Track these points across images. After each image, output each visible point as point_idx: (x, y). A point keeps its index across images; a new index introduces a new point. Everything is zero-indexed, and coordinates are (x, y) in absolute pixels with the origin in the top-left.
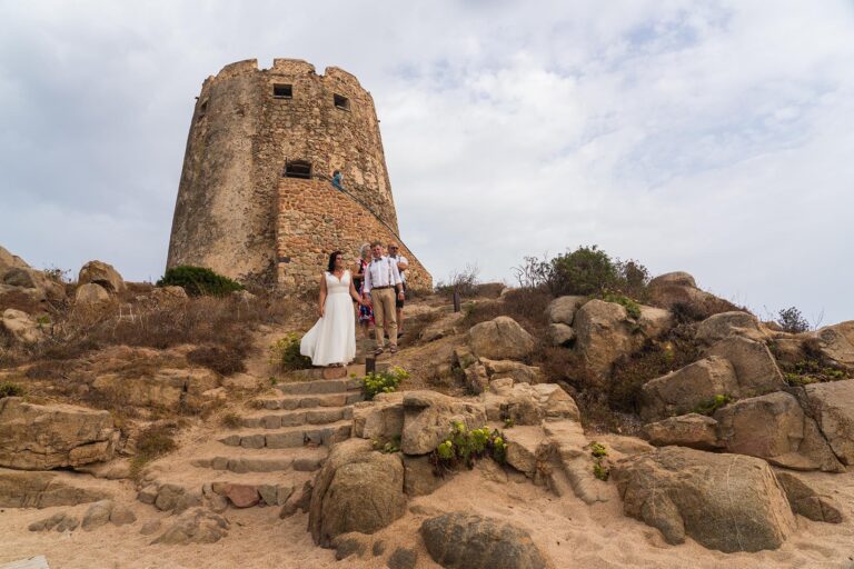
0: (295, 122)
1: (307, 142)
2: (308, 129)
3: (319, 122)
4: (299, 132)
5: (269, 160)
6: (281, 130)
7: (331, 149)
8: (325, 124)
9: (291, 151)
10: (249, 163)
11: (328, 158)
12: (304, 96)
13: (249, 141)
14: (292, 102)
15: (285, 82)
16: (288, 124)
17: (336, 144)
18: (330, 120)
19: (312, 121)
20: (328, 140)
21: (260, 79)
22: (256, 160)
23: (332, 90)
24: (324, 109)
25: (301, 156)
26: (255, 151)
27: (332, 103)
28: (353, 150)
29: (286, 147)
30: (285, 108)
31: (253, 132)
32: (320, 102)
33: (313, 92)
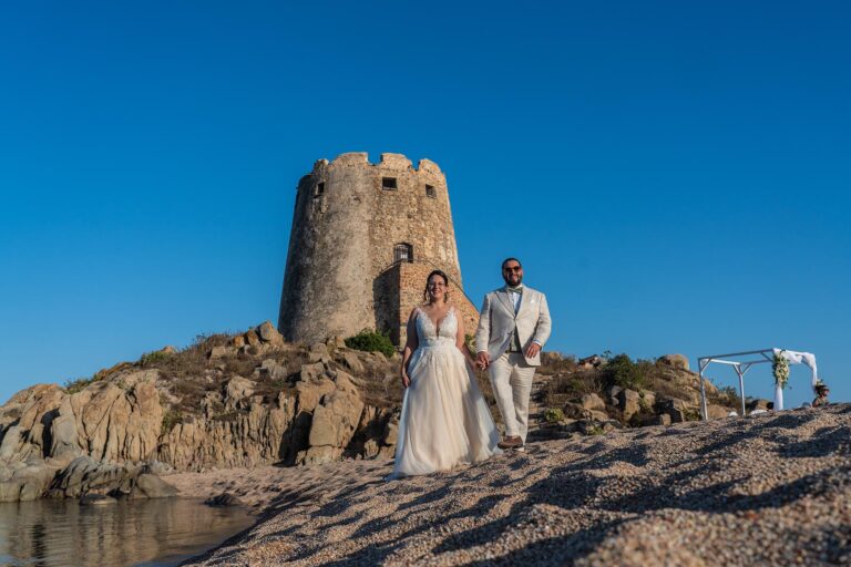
0: (400, 210)
1: (409, 228)
2: (409, 217)
3: (416, 210)
5: (382, 242)
6: (389, 217)
7: (426, 234)
8: (420, 211)
9: (398, 234)
10: (367, 242)
11: (423, 240)
12: (405, 188)
13: (366, 225)
14: (398, 194)
15: (391, 176)
16: (395, 212)
17: (428, 228)
18: (424, 208)
19: (411, 210)
20: (423, 225)
21: (372, 172)
22: (372, 241)
23: (424, 181)
24: (420, 198)
25: (405, 239)
26: (371, 233)
27: (425, 193)
28: (440, 232)
29: (394, 231)
30: (392, 198)
31: (369, 217)
32: (416, 193)
33: (412, 184)
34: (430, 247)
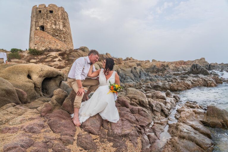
0: (41, 18)
1: (43, 22)
2: (44, 19)
3: (46, 17)
4: (42, 20)
6: (39, 20)
7: (48, 22)
8: (47, 17)
9: (41, 24)
10: (35, 27)
11: (47, 24)
12: (43, 12)
13: (35, 22)
14: (41, 14)
15: (40, 10)
16: (40, 18)
17: (49, 21)
18: (48, 16)
19: (45, 17)
20: (47, 20)
21: (36, 10)
23: (49, 10)
24: (47, 14)
26: (35, 24)
27: (49, 12)
28: (53, 21)
29: (40, 23)
31: (35, 21)
32: (46, 13)
33: (45, 11)
34: (49, 26)
